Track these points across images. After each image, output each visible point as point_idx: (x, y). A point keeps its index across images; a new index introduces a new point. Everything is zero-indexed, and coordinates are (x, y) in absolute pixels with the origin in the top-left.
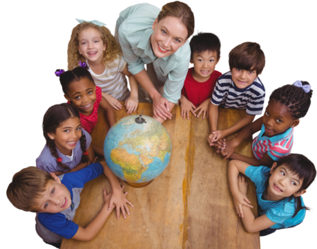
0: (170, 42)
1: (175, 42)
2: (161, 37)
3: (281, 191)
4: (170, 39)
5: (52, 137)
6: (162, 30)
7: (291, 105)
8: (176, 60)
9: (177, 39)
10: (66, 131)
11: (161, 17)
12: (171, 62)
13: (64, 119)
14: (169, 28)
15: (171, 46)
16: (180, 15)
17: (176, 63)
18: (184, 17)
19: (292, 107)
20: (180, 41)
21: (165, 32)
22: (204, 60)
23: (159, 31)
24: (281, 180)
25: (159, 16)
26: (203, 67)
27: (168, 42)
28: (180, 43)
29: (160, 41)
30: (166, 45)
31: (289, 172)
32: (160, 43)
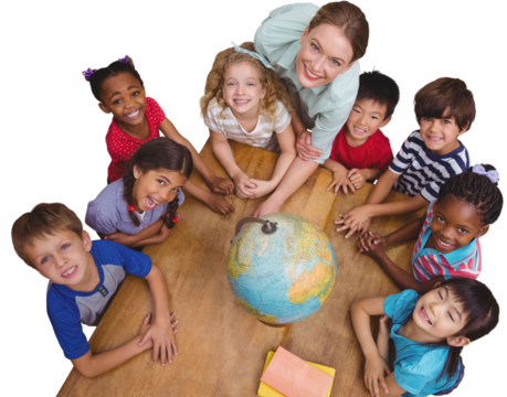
0: (324, 63)
1: (330, 66)
2: (310, 55)
3: (430, 322)
4: (323, 59)
5: (136, 174)
6: (312, 44)
7: (480, 204)
8: (331, 99)
9: (335, 61)
10: (160, 181)
11: (314, 24)
12: (324, 99)
13: (168, 166)
14: (323, 42)
15: (325, 71)
16: (342, 24)
17: (330, 103)
18: (348, 27)
19: (482, 208)
20: (339, 64)
21: (317, 47)
22: (364, 112)
23: (308, 45)
24: (434, 304)
25: (312, 23)
26: (359, 122)
27: (320, 64)
28: (339, 68)
29: (308, 61)
30: (316, 68)
31: (451, 295)
32: (307, 64)
